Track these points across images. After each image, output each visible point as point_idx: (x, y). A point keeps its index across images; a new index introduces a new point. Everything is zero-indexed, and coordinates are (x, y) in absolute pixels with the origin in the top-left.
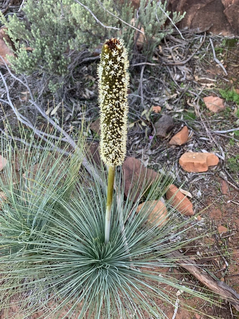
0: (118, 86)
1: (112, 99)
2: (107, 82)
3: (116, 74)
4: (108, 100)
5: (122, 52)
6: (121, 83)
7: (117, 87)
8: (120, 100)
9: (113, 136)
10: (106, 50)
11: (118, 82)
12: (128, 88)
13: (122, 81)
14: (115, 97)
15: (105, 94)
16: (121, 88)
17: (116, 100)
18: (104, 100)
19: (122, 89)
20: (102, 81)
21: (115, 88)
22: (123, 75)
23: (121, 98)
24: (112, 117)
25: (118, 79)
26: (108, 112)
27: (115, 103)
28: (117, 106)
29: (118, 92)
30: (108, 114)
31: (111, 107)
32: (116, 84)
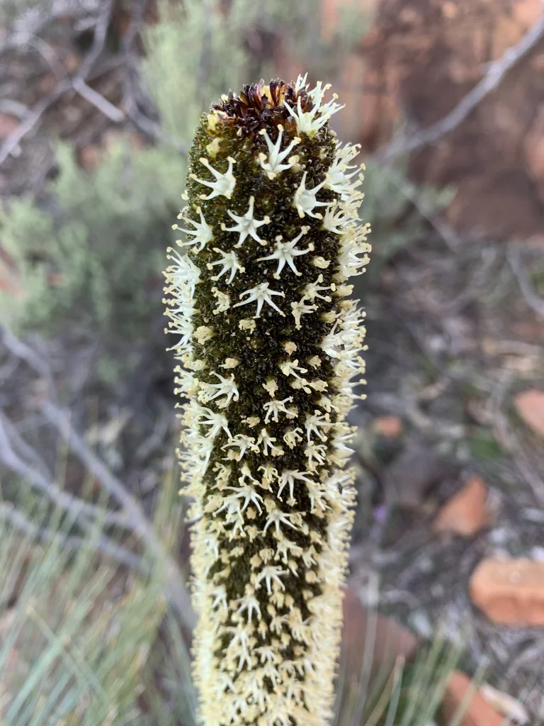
0: (299, 384)
1: (255, 460)
2: (223, 358)
3: (285, 306)
4: (235, 466)
5: (328, 163)
6: (315, 362)
7: (293, 392)
8: (311, 466)
9: (265, 651)
10: (216, 141)
11: (294, 356)
12: (358, 390)
13: (322, 354)
14: (278, 452)
15: (214, 432)
16: (316, 395)
17: (280, 465)
18: (206, 464)
19: (325, 402)
20: (198, 355)
21: (279, 396)
22: (330, 316)
23: (311, 450)
24: (254, 562)
25: (295, 337)
26: (232, 535)
27: (275, 485)
28: (292, 501)
29: (299, 422)
30: (235, 543)
31: (252, 504)
32: (287, 368)
